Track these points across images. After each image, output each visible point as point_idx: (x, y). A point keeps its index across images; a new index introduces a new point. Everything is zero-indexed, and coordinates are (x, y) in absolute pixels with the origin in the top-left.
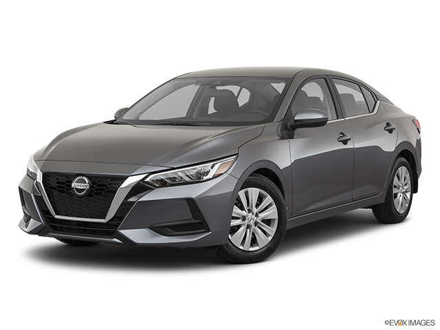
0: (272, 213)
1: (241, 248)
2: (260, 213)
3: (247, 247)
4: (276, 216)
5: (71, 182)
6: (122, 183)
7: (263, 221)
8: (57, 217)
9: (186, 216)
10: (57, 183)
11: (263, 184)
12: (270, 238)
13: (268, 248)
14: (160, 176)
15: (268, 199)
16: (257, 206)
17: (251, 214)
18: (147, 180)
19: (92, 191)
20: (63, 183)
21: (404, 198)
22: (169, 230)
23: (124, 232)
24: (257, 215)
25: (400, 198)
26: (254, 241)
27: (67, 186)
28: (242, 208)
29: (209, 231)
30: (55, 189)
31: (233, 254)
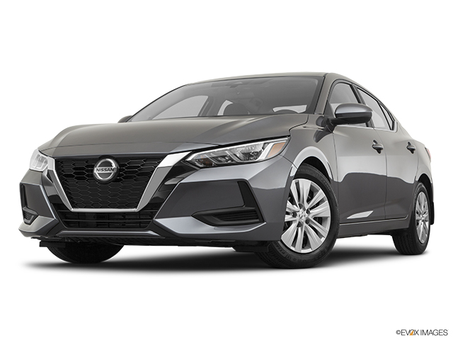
0: (324, 210)
1: (292, 248)
2: (311, 209)
3: (298, 248)
4: (328, 214)
5: (93, 166)
6: (159, 163)
7: (315, 219)
8: (73, 210)
9: (237, 202)
10: (74, 169)
11: (314, 175)
12: (323, 240)
13: (321, 251)
14: (204, 154)
15: (320, 194)
16: (309, 201)
17: (302, 210)
18: (190, 159)
19: (119, 175)
20: (83, 169)
21: (424, 228)
22: (217, 219)
23: (161, 221)
24: (308, 212)
25: (421, 226)
26: (306, 242)
27: (87, 171)
28: (292, 201)
29: (263, 222)
30: (71, 176)
31: (284, 255)
